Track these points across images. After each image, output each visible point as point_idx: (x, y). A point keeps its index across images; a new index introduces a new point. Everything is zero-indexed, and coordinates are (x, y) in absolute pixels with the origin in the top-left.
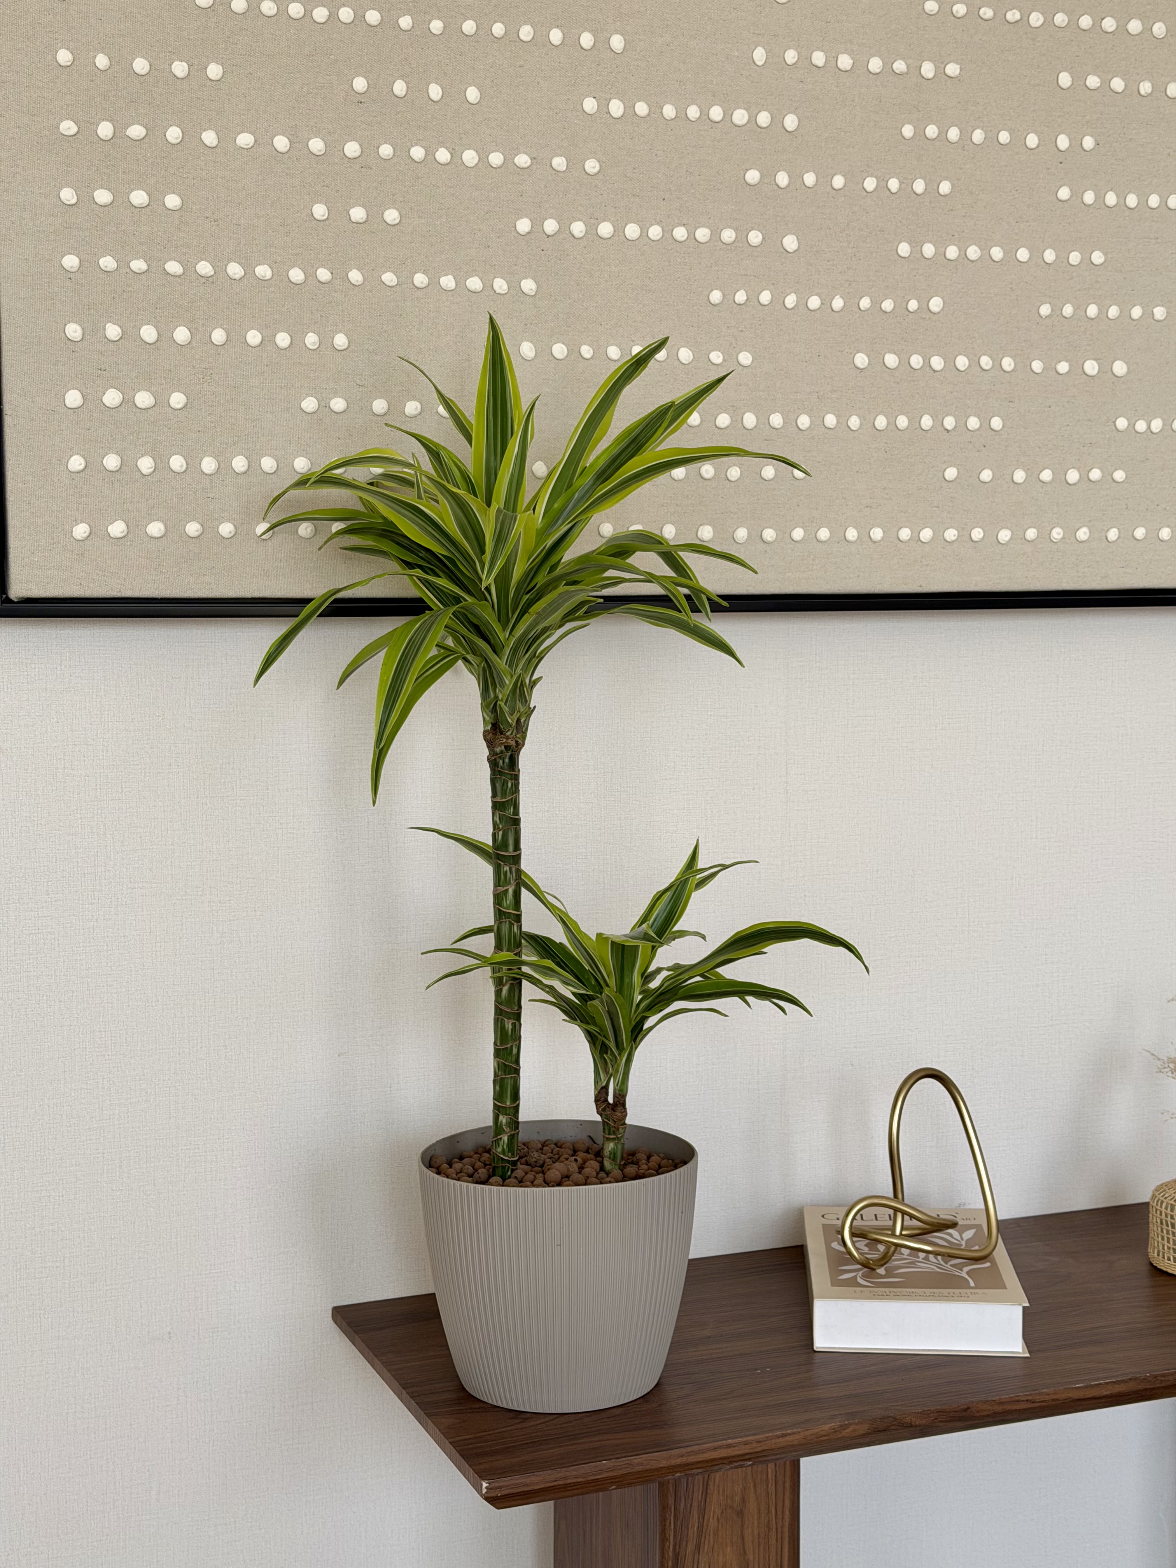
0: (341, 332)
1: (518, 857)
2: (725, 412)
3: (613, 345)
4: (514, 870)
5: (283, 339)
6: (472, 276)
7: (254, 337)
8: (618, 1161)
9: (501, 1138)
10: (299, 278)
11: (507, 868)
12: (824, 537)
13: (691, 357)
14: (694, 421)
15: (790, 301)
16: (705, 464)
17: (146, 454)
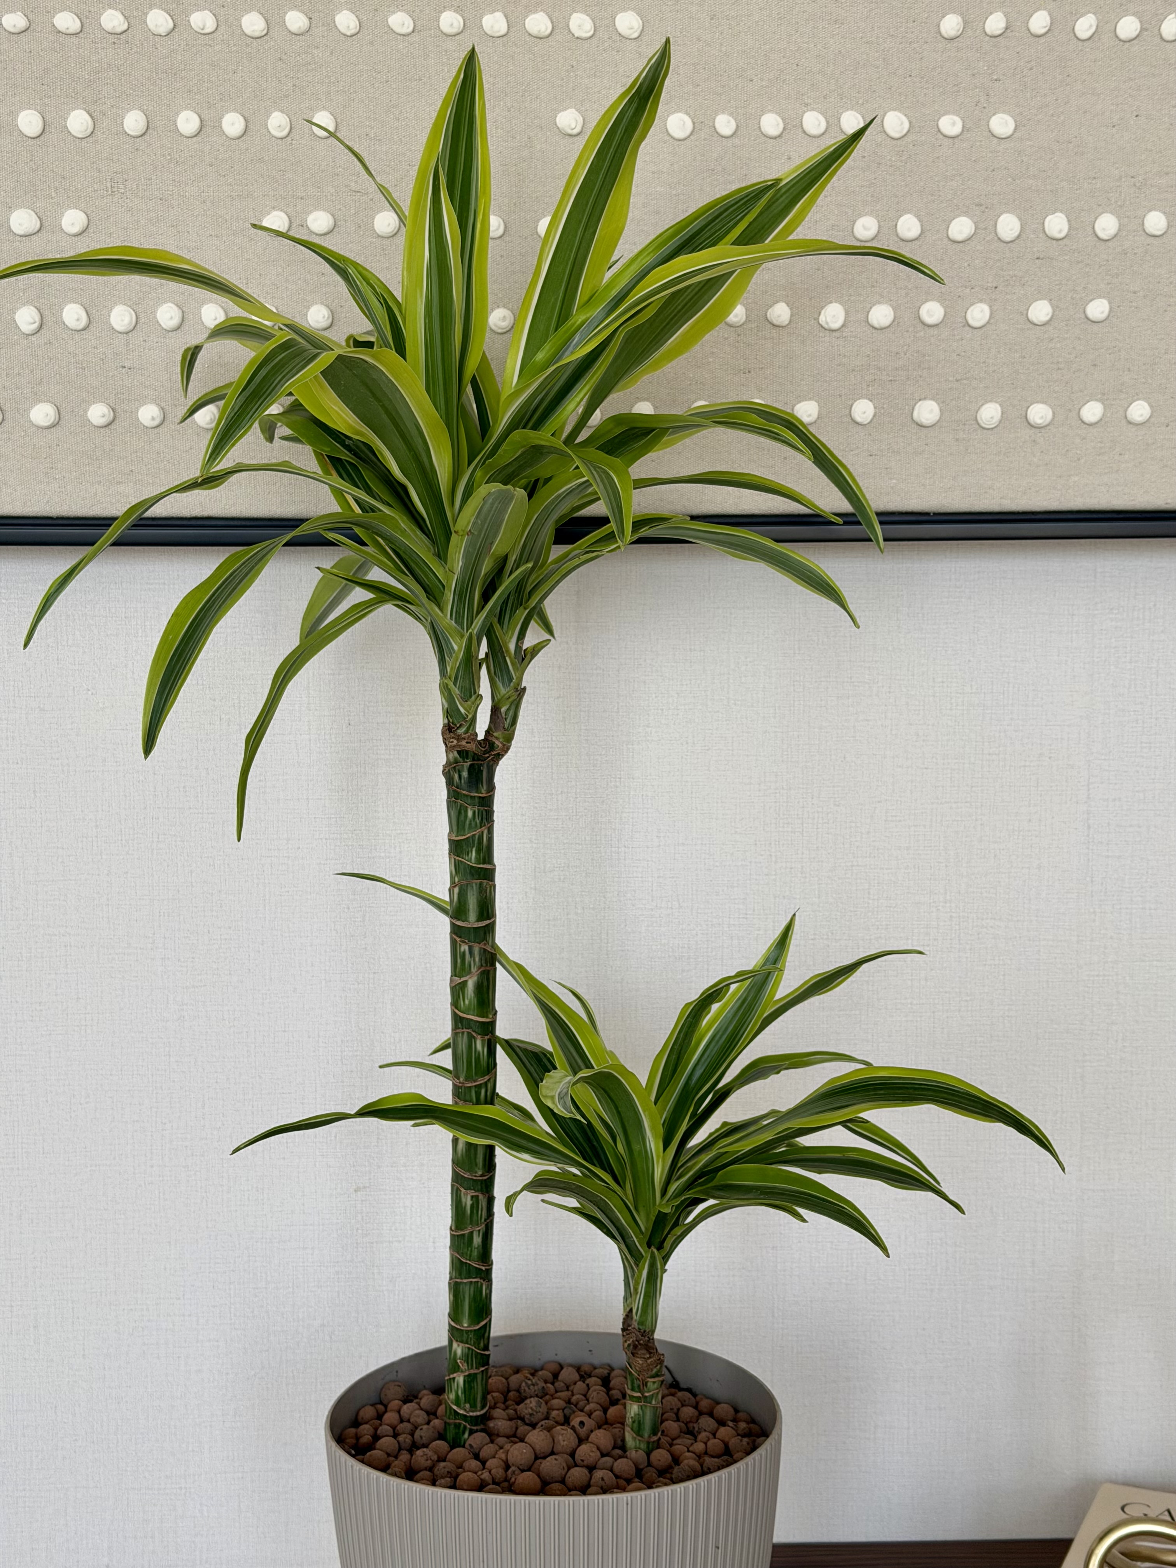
0: (324, 108)
1: (490, 930)
2: (966, 214)
3: (770, 111)
4: (476, 950)
5: (232, 124)
6: (536, 12)
7: (187, 122)
8: (646, 1435)
9: (454, 1378)
10: (256, 28)
11: (465, 948)
12: (1142, 415)
13: (906, 125)
14: (909, 230)
15: (1085, 26)
16: (927, 301)
17: (28, 302)
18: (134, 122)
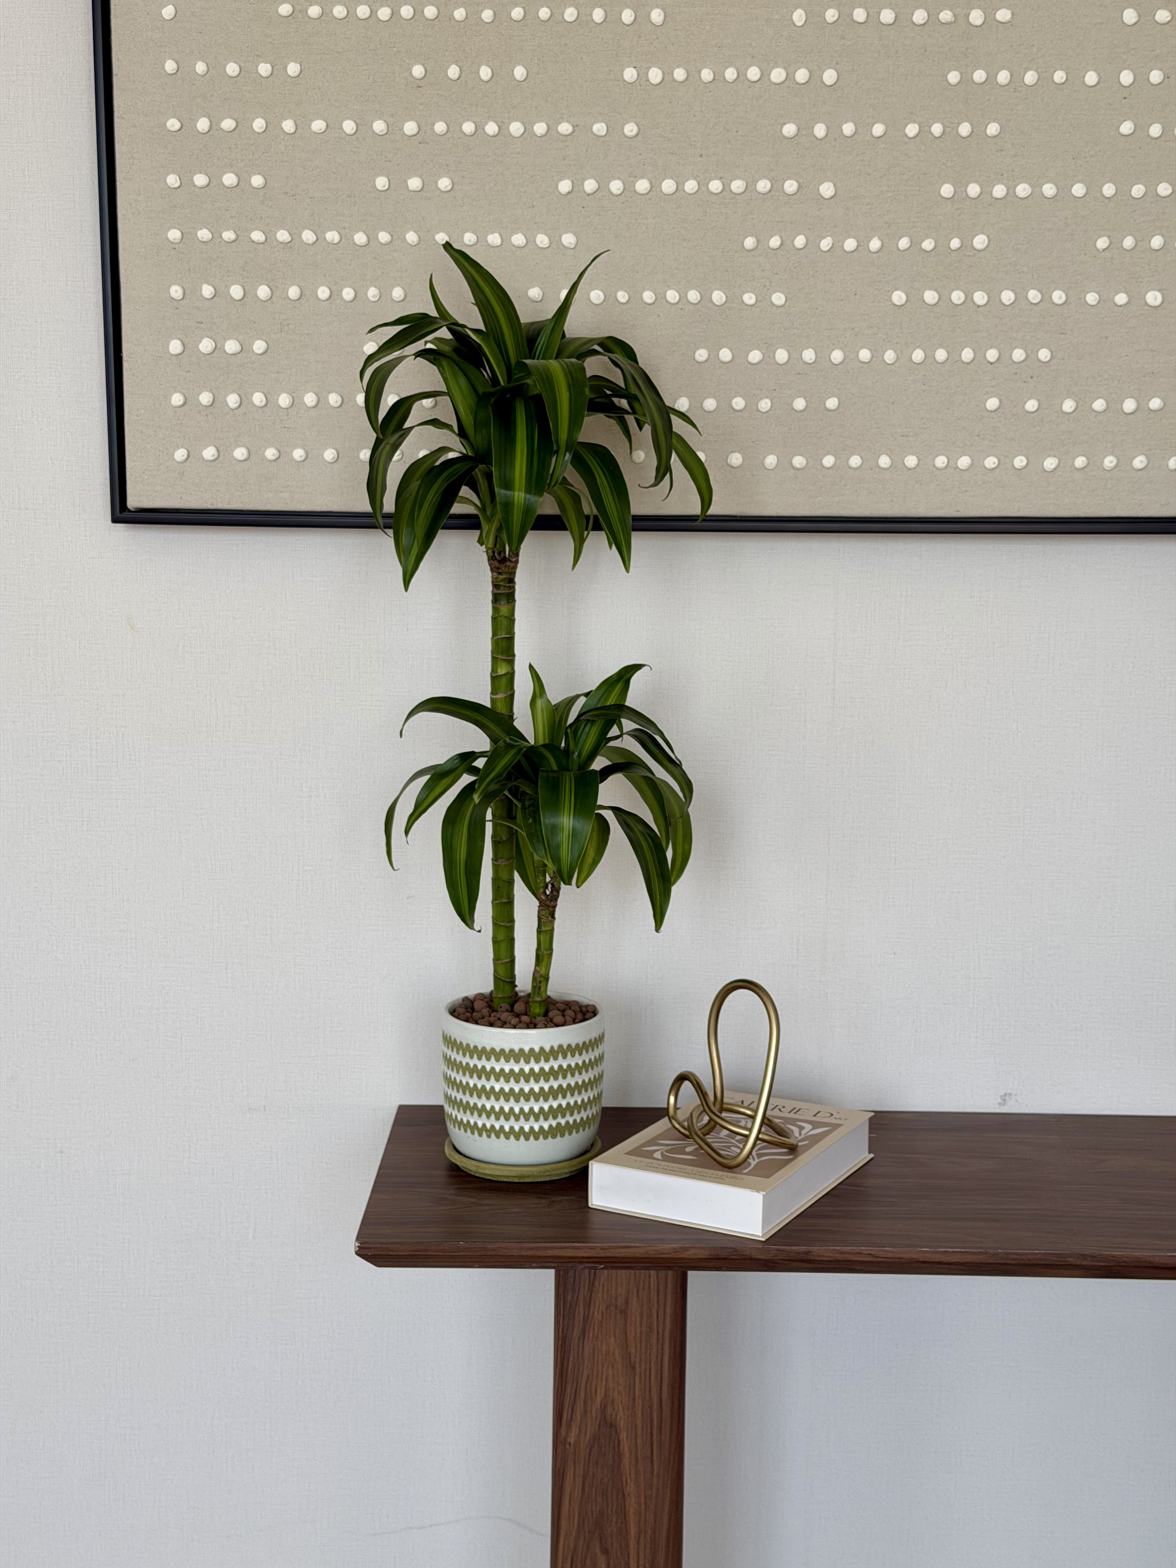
0: (399, 285)
2: (757, 348)
3: (648, 290)
5: (348, 294)
6: (517, 233)
7: (323, 293)
10: (362, 241)
12: (856, 464)
13: (724, 299)
14: (725, 357)
15: (826, 244)
16: (736, 397)
17: (233, 392)
18: (293, 292)
